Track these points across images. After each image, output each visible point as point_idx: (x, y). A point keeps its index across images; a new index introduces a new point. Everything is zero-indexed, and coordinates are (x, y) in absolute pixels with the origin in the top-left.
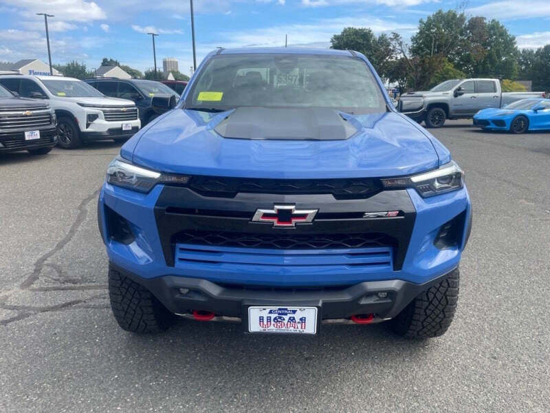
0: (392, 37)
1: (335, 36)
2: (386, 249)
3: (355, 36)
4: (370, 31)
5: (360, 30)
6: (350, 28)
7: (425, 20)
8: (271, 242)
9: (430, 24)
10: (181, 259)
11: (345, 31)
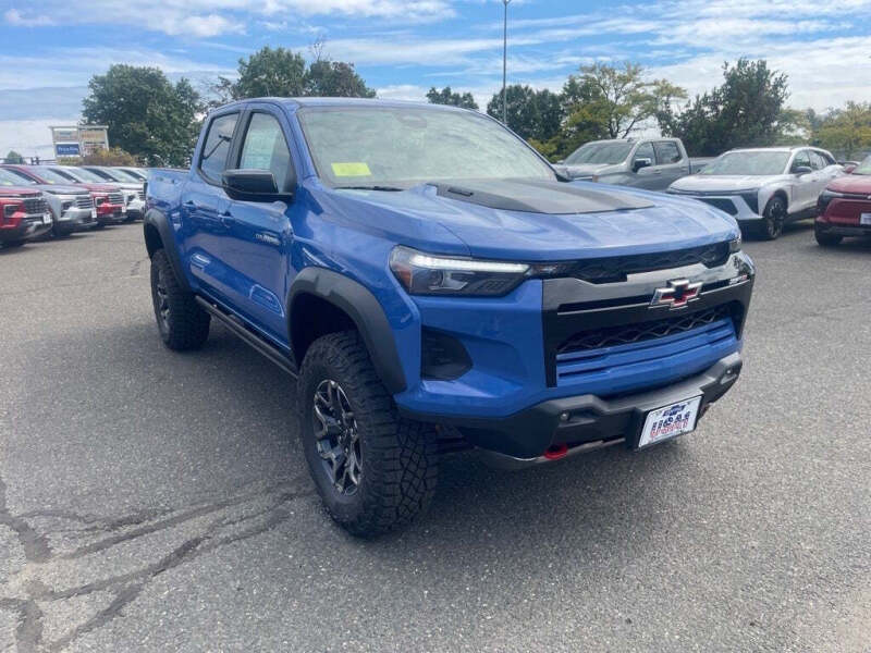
0: (221, 85)
1: (96, 78)
2: (721, 323)
3: (134, 80)
4: (161, 72)
5: (141, 70)
6: (121, 66)
7: (248, 62)
8: (648, 332)
9: (255, 67)
10: (561, 375)
11: (113, 70)
